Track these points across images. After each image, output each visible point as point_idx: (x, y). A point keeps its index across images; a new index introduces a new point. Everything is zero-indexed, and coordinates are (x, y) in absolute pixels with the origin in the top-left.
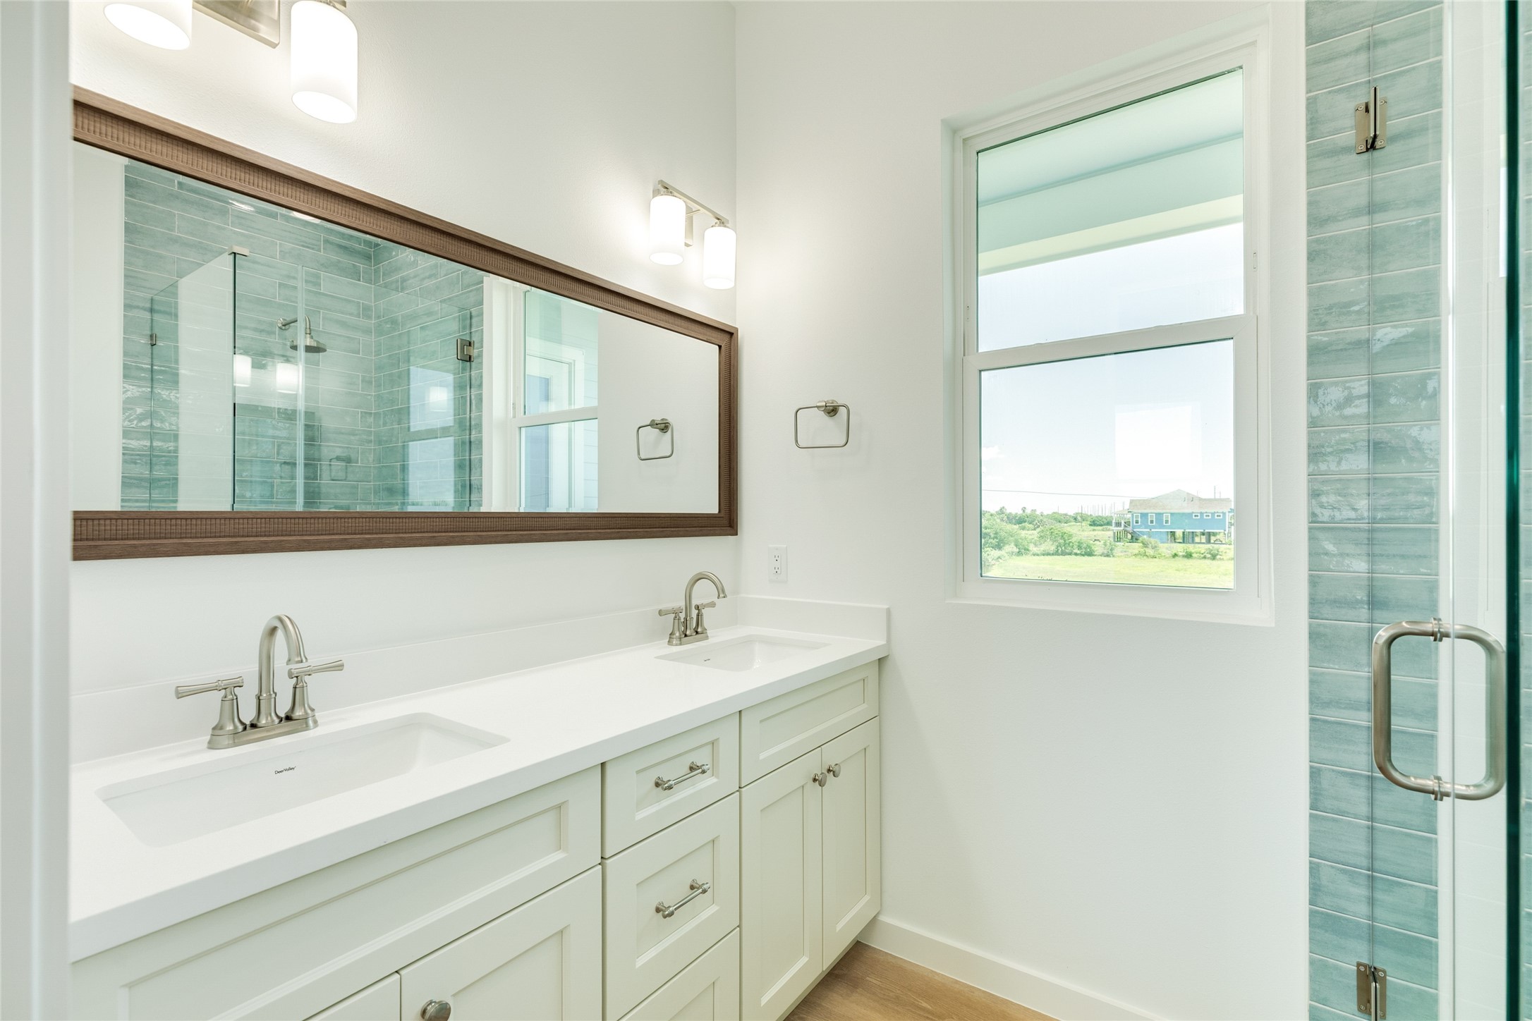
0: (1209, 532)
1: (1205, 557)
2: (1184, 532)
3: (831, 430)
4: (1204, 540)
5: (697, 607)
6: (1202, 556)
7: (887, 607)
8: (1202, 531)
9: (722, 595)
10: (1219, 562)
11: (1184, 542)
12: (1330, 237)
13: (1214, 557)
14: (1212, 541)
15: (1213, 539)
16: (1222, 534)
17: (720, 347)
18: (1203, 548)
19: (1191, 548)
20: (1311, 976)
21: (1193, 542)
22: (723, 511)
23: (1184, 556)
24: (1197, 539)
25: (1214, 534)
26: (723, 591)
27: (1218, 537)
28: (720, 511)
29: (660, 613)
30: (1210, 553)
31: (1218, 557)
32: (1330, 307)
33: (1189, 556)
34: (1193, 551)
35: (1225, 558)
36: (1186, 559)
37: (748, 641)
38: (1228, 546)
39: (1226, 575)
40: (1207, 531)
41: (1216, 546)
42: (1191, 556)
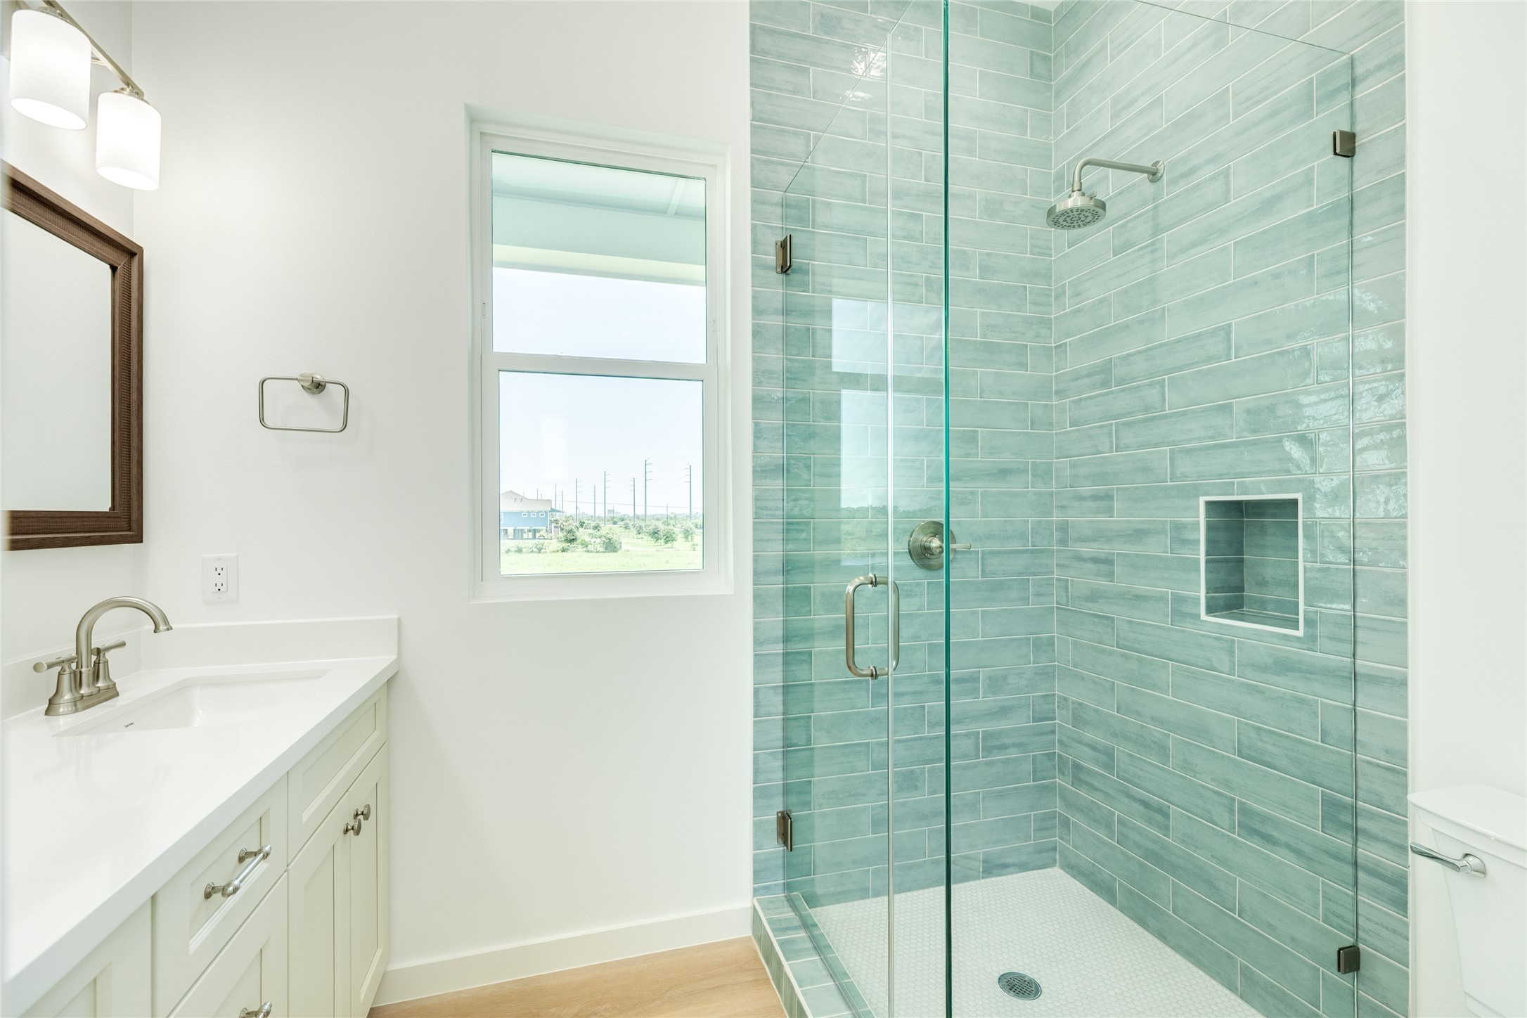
0: (535, 529)
1: (532, 551)
2: (514, 530)
3: (316, 411)
4: (530, 536)
5: (99, 651)
6: (530, 550)
7: (398, 616)
8: (529, 528)
9: (162, 627)
10: (544, 555)
11: (514, 539)
12: (764, 324)
13: (540, 551)
14: (537, 537)
15: (538, 535)
16: (544, 531)
17: (114, 269)
18: (531, 543)
19: (521, 543)
20: (754, 834)
21: (522, 538)
22: (118, 510)
23: (516, 551)
24: (525, 536)
25: (539, 531)
26: (166, 621)
27: (541, 533)
28: (113, 508)
29: (37, 668)
30: (536, 548)
31: (543, 551)
32: (764, 372)
33: (519, 550)
34: (523, 546)
35: (548, 551)
36: (517, 554)
37: (182, 689)
38: (549, 541)
39: (549, 566)
40: (533, 528)
41: (541, 541)
42: (521, 551)
